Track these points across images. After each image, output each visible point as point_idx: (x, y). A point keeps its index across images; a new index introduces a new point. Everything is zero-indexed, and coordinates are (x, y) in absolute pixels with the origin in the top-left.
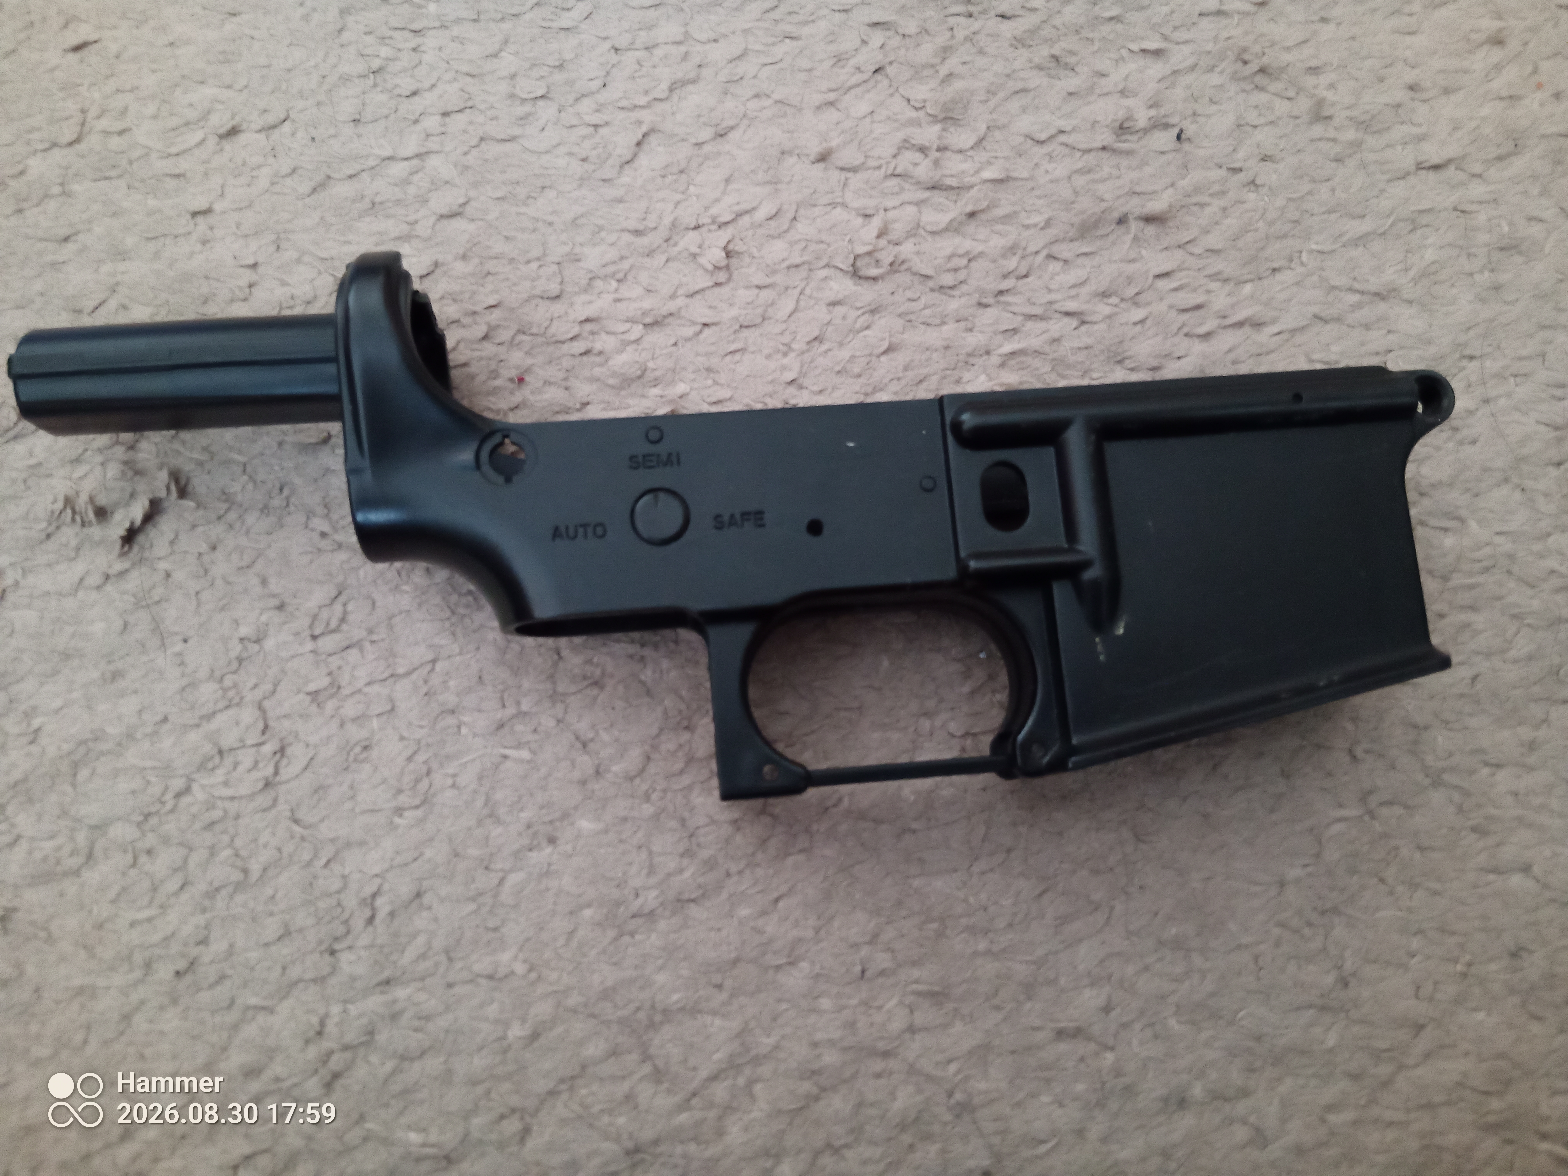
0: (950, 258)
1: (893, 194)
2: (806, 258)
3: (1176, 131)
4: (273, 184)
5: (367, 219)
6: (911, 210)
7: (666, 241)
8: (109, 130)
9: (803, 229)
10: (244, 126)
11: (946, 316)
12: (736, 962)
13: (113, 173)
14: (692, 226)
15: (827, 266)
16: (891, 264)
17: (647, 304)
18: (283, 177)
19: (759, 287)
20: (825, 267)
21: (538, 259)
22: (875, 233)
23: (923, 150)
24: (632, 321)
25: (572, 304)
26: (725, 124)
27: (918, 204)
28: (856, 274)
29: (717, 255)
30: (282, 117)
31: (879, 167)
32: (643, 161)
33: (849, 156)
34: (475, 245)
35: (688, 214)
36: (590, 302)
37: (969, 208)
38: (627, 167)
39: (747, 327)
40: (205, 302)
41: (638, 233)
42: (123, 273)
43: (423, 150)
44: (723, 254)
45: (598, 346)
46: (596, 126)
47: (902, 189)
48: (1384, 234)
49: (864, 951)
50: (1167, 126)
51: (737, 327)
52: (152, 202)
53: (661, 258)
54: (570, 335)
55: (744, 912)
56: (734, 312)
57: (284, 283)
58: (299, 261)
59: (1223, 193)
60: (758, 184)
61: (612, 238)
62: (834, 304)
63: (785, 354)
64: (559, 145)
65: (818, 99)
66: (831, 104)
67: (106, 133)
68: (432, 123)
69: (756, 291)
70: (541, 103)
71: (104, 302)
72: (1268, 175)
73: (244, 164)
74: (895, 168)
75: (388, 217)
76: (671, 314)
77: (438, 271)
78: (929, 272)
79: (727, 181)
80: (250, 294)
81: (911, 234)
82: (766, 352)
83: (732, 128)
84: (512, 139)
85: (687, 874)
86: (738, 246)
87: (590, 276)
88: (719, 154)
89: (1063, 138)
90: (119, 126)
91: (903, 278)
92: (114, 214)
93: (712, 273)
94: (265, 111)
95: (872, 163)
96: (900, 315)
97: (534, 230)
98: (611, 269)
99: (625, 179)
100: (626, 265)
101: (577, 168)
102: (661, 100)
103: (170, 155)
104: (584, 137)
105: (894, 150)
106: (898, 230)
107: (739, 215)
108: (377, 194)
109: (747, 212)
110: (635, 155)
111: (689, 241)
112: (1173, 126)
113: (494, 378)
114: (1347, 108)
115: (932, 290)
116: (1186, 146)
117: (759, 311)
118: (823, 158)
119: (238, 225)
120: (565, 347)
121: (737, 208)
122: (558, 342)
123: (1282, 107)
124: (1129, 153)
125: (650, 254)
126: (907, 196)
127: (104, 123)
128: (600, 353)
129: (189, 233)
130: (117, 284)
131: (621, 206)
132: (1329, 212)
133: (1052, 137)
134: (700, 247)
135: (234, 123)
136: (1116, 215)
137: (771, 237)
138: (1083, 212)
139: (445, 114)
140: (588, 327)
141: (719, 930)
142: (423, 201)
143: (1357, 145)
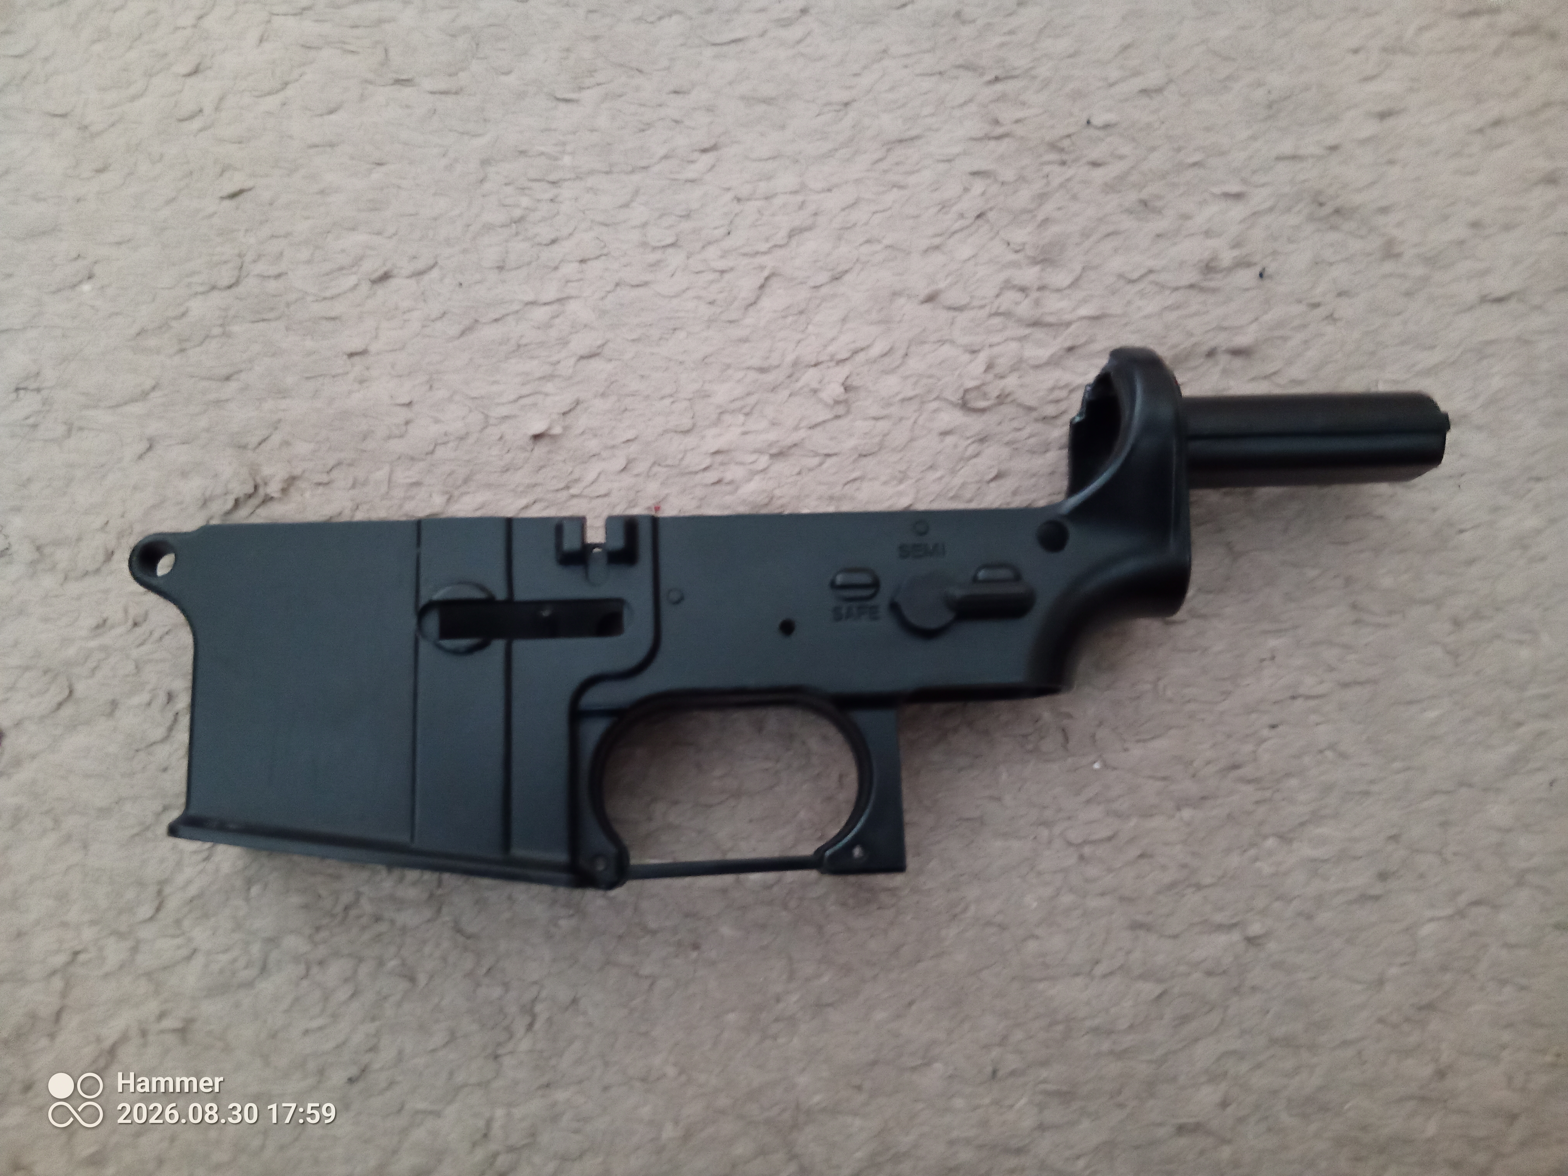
0: (1052, 389)
1: (997, 331)
2: (917, 391)
3: (1257, 270)
4: (424, 326)
5: (513, 361)
6: (1014, 346)
7: (789, 377)
8: (266, 274)
9: (915, 364)
10: (395, 272)
11: (1050, 443)
12: (874, 1063)
13: (271, 315)
14: (813, 363)
15: (937, 398)
16: (998, 397)
17: (772, 436)
18: (433, 321)
19: (876, 419)
20: (935, 399)
21: (671, 396)
22: (982, 368)
23: (1023, 290)
24: (760, 451)
25: (703, 437)
26: (841, 268)
27: (1022, 339)
28: (964, 406)
29: (834, 390)
30: (431, 262)
31: (982, 307)
32: (766, 303)
33: (954, 296)
34: (612, 383)
35: (808, 352)
36: (720, 435)
37: (1068, 344)
38: (751, 309)
39: (865, 456)
40: (365, 438)
41: (762, 370)
42: (284, 410)
43: (564, 295)
44: (842, 389)
45: (728, 476)
46: (722, 272)
47: (1005, 328)
48: (1454, 363)
49: (995, 1052)
50: (1249, 265)
51: (856, 456)
52: (309, 344)
53: (784, 394)
54: (703, 466)
55: (880, 1015)
56: (851, 443)
57: (437, 421)
58: (450, 399)
59: (1304, 326)
60: (872, 323)
61: (740, 374)
62: (945, 433)
63: (901, 481)
64: (688, 289)
65: (925, 243)
66: (937, 248)
67: (264, 277)
68: (570, 269)
69: (872, 422)
70: (670, 250)
71: (267, 438)
72: (1345, 309)
73: (396, 309)
74: (998, 308)
75: (532, 358)
76: (795, 445)
77: (579, 407)
78: (1032, 403)
79: (844, 320)
80: (406, 431)
81: (1014, 369)
82: (883, 478)
83: (846, 272)
84: (645, 284)
85: (825, 979)
86: (855, 382)
87: (719, 411)
88: (834, 296)
89: (1152, 277)
90: (274, 270)
91: (1008, 410)
92: (274, 355)
93: (832, 408)
94: (415, 257)
95: (976, 303)
96: (1007, 444)
97: (667, 369)
98: (738, 404)
99: (749, 321)
100: (752, 400)
101: (705, 311)
102: (781, 246)
103: (325, 299)
104: (712, 282)
105: (996, 291)
106: (1003, 364)
107: (856, 352)
108: (522, 337)
109: (862, 349)
110: (758, 298)
111: (810, 377)
112: (1255, 264)
113: (634, 506)
114: (1415, 245)
115: (1037, 420)
116: (1267, 283)
117: (877, 440)
118: (931, 298)
119: (393, 366)
120: (699, 477)
121: (853, 346)
122: (691, 473)
123: (1356, 245)
124: (1214, 291)
125: (774, 389)
126: (1008, 333)
127: (261, 267)
128: (731, 482)
129: (347, 373)
130: (279, 421)
131: (747, 345)
132: (1403, 343)
133: (1142, 277)
134: (820, 382)
135: (385, 269)
136: (1205, 348)
137: (886, 372)
138: (1174, 346)
139: (583, 261)
140: (719, 458)
141: (857, 1033)
142: (564, 342)
143: (1425, 280)
